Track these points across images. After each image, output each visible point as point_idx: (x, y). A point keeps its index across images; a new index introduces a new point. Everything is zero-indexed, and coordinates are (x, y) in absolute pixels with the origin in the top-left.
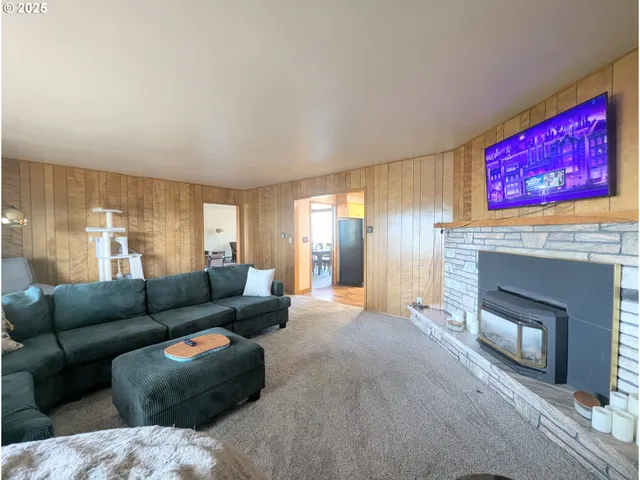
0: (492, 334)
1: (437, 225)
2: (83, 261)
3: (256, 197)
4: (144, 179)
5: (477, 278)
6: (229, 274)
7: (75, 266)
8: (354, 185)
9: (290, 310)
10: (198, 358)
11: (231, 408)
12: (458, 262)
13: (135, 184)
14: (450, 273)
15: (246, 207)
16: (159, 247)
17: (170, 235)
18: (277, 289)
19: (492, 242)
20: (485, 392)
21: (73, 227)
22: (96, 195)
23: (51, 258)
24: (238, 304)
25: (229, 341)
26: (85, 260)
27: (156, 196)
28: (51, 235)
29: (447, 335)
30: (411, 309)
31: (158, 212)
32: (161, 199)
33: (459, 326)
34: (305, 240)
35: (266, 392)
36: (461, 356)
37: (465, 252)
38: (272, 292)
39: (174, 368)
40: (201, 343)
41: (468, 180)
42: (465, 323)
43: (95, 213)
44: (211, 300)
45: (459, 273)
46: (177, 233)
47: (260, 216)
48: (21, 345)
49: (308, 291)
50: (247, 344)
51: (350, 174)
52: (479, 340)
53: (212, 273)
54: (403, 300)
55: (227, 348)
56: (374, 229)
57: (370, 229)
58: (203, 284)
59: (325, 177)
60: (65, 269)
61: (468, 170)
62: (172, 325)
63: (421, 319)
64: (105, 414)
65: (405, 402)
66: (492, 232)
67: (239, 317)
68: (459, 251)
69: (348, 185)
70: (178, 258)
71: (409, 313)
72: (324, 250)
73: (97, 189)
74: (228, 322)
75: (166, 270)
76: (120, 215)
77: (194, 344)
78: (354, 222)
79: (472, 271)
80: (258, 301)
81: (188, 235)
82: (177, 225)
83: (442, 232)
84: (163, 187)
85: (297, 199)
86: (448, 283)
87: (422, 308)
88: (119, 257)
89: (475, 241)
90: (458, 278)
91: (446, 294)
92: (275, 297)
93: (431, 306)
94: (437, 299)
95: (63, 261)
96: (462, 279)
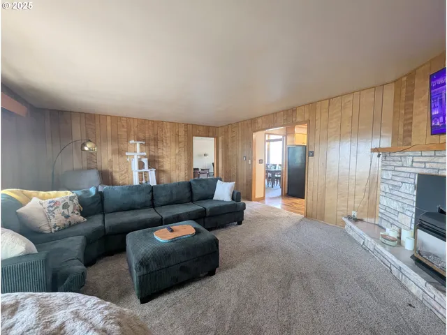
0: (428, 254)
1: (374, 150)
2: (125, 173)
3: (227, 132)
4: (158, 122)
5: (415, 199)
6: (204, 184)
7: (122, 175)
8: (299, 119)
9: (246, 212)
10: (173, 240)
11: (193, 278)
12: (396, 183)
13: (153, 126)
14: (386, 193)
15: (220, 138)
16: (167, 165)
17: (173, 157)
18: (236, 196)
19: (434, 165)
20: (418, 307)
21: (121, 152)
22: (132, 133)
23: (110, 170)
24: (208, 205)
25: (194, 231)
26: (127, 172)
27: (165, 133)
28: (110, 157)
29: (379, 247)
30: (346, 220)
31: (166, 143)
32: (168, 135)
33: (393, 241)
34: (261, 161)
35: (220, 271)
36: (394, 269)
37: (403, 174)
38: (233, 199)
39: (157, 245)
40: (177, 231)
41: (409, 108)
42: (400, 238)
43: (131, 144)
44: (192, 201)
45: (395, 192)
46: (177, 157)
47: (230, 145)
48: (86, 220)
49: (263, 199)
50: (207, 235)
51: (296, 110)
52: (413, 257)
53: (193, 183)
54: (339, 213)
55: (193, 236)
56: (315, 154)
57: (312, 154)
58: (187, 190)
59: (276, 114)
60: (117, 177)
61: (410, 98)
62: (164, 216)
63: (355, 230)
64: (123, 267)
65: (331, 301)
66: (435, 156)
67: (208, 214)
68: (397, 173)
69: (294, 119)
70: (177, 172)
71: (344, 224)
72: (277, 169)
73: (132, 129)
74: (199, 217)
75: (170, 179)
76: (145, 145)
77: (172, 231)
78: (300, 148)
79: (409, 192)
80: (222, 204)
81: (183, 157)
82: (177, 151)
83: (379, 156)
84: (168, 127)
85: (255, 132)
86: (384, 201)
87: (356, 220)
88: (143, 170)
89: (414, 164)
90: (394, 197)
91: (382, 211)
92: (234, 202)
93: (365, 219)
94: (373, 215)
95: (116, 172)
96: (398, 199)
